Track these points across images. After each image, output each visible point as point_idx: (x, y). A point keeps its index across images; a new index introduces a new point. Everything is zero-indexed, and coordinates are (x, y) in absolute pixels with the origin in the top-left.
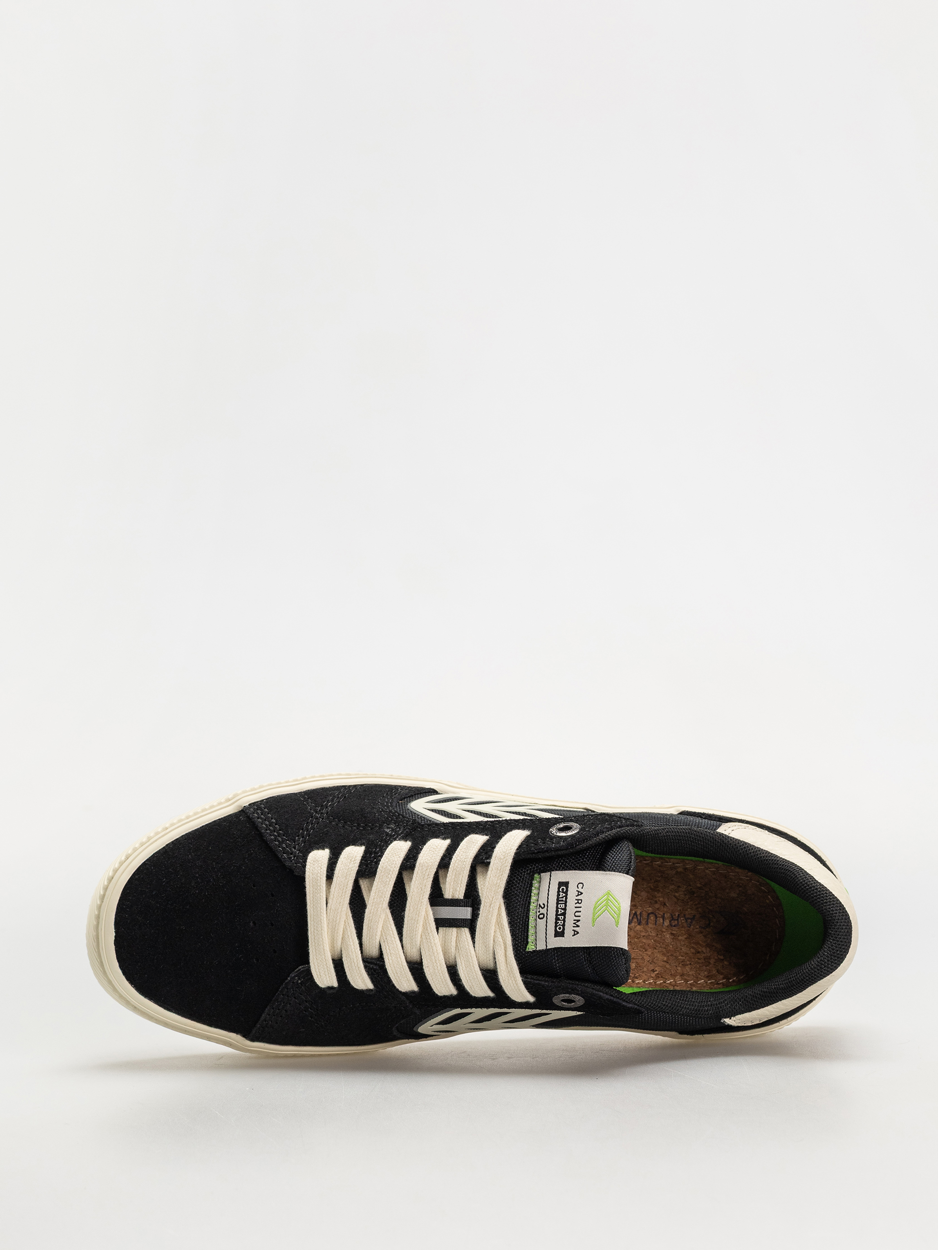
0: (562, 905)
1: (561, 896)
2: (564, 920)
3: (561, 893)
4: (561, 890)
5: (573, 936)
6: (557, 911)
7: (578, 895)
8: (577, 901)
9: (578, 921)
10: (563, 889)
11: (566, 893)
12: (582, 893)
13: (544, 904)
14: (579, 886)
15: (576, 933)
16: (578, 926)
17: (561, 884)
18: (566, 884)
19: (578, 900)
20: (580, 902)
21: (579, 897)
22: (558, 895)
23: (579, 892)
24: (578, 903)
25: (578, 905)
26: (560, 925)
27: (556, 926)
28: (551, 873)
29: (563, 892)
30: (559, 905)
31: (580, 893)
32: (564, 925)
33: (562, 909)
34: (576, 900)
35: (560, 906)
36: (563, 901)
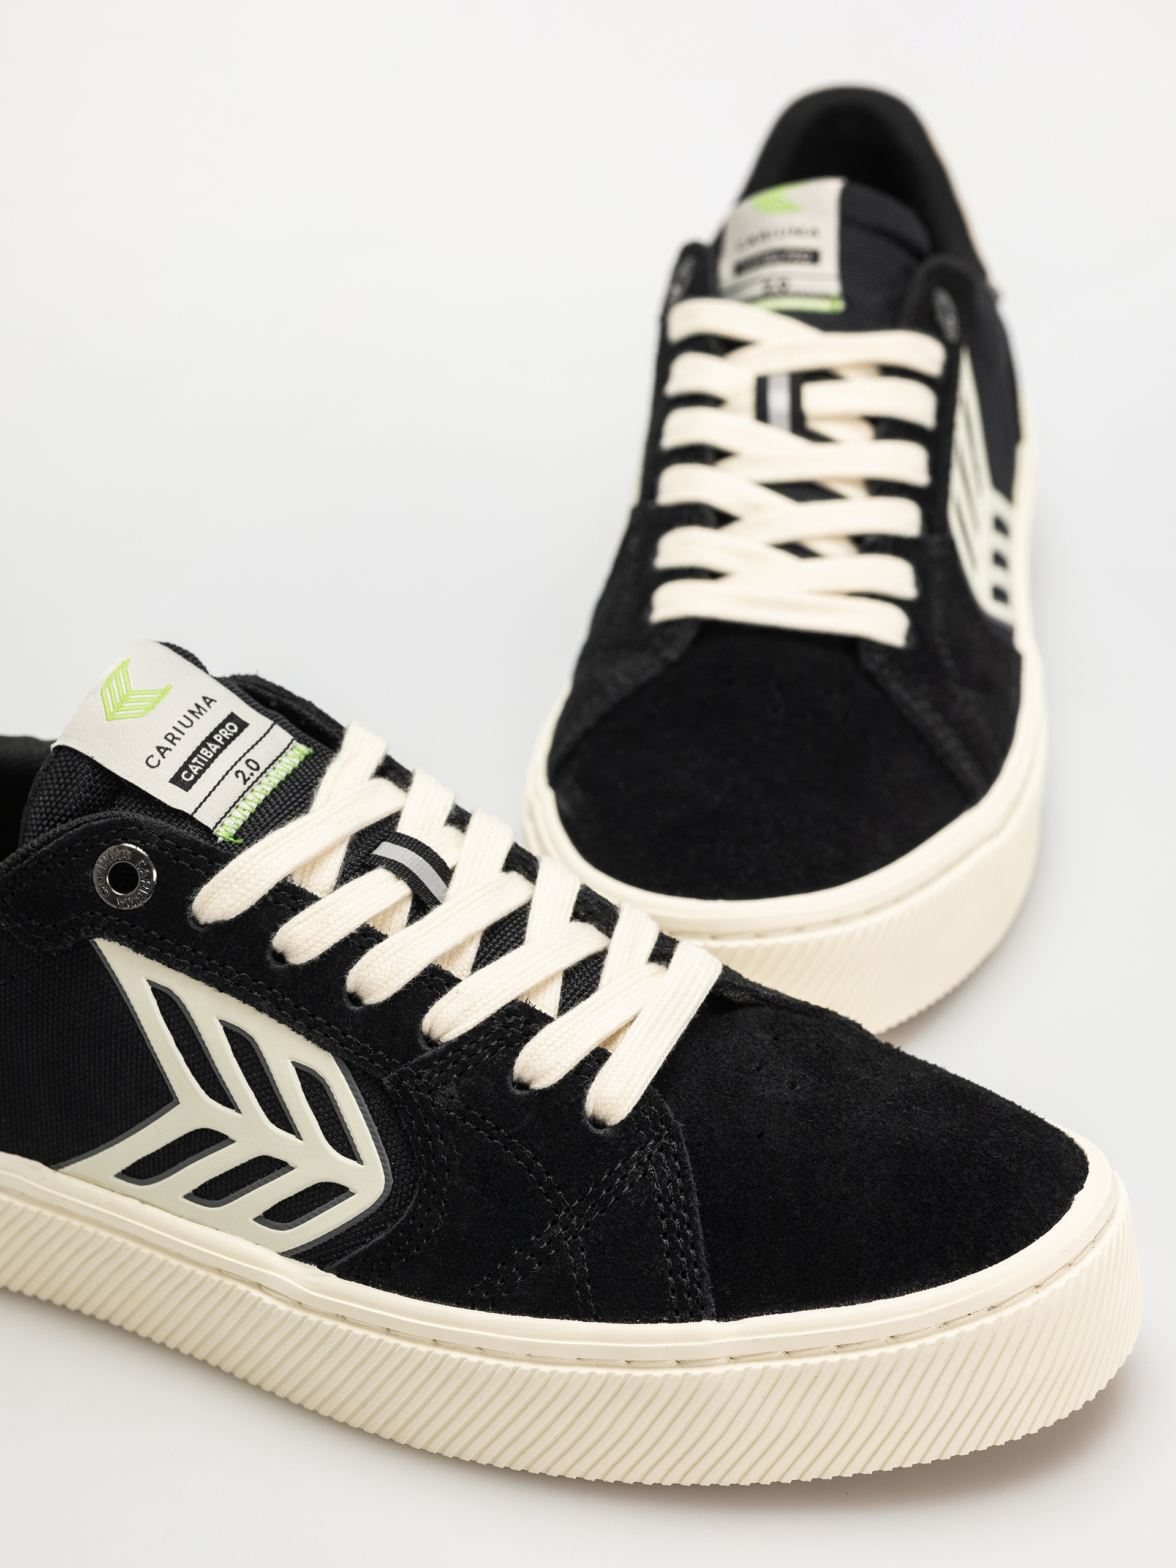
0: (205, 754)
1: (198, 768)
2: (216, 731)
3: (195, 772)
4: (192, 777)
5: (215, 701)
6: (219, 752)
7: (167, 749)
8: (175, 741)
9: (192, 712)
10: (187, 776)
11: (185, 767)
12: (159, 748)
13: (238, 777)
14: (157, 764)
15: (208, 701)
16: (198, 706)
17: (187, 786)
18: (176, 780)
19: (172, 742)
20: (170, 737)
21: (168, 745)
22: (201, 772)
23: (162, 754)
24: (174, 738)
25: (177, 735)
26: (229, 732)
27: (236, 735)
28: (193, 813)
29: (190, 772)
30: (210, 757)
31: (162, 750)
32: (222, 726)
33: (209, 749)
34: (175, 744)
35: (209, 754)
36: (200, 759)
